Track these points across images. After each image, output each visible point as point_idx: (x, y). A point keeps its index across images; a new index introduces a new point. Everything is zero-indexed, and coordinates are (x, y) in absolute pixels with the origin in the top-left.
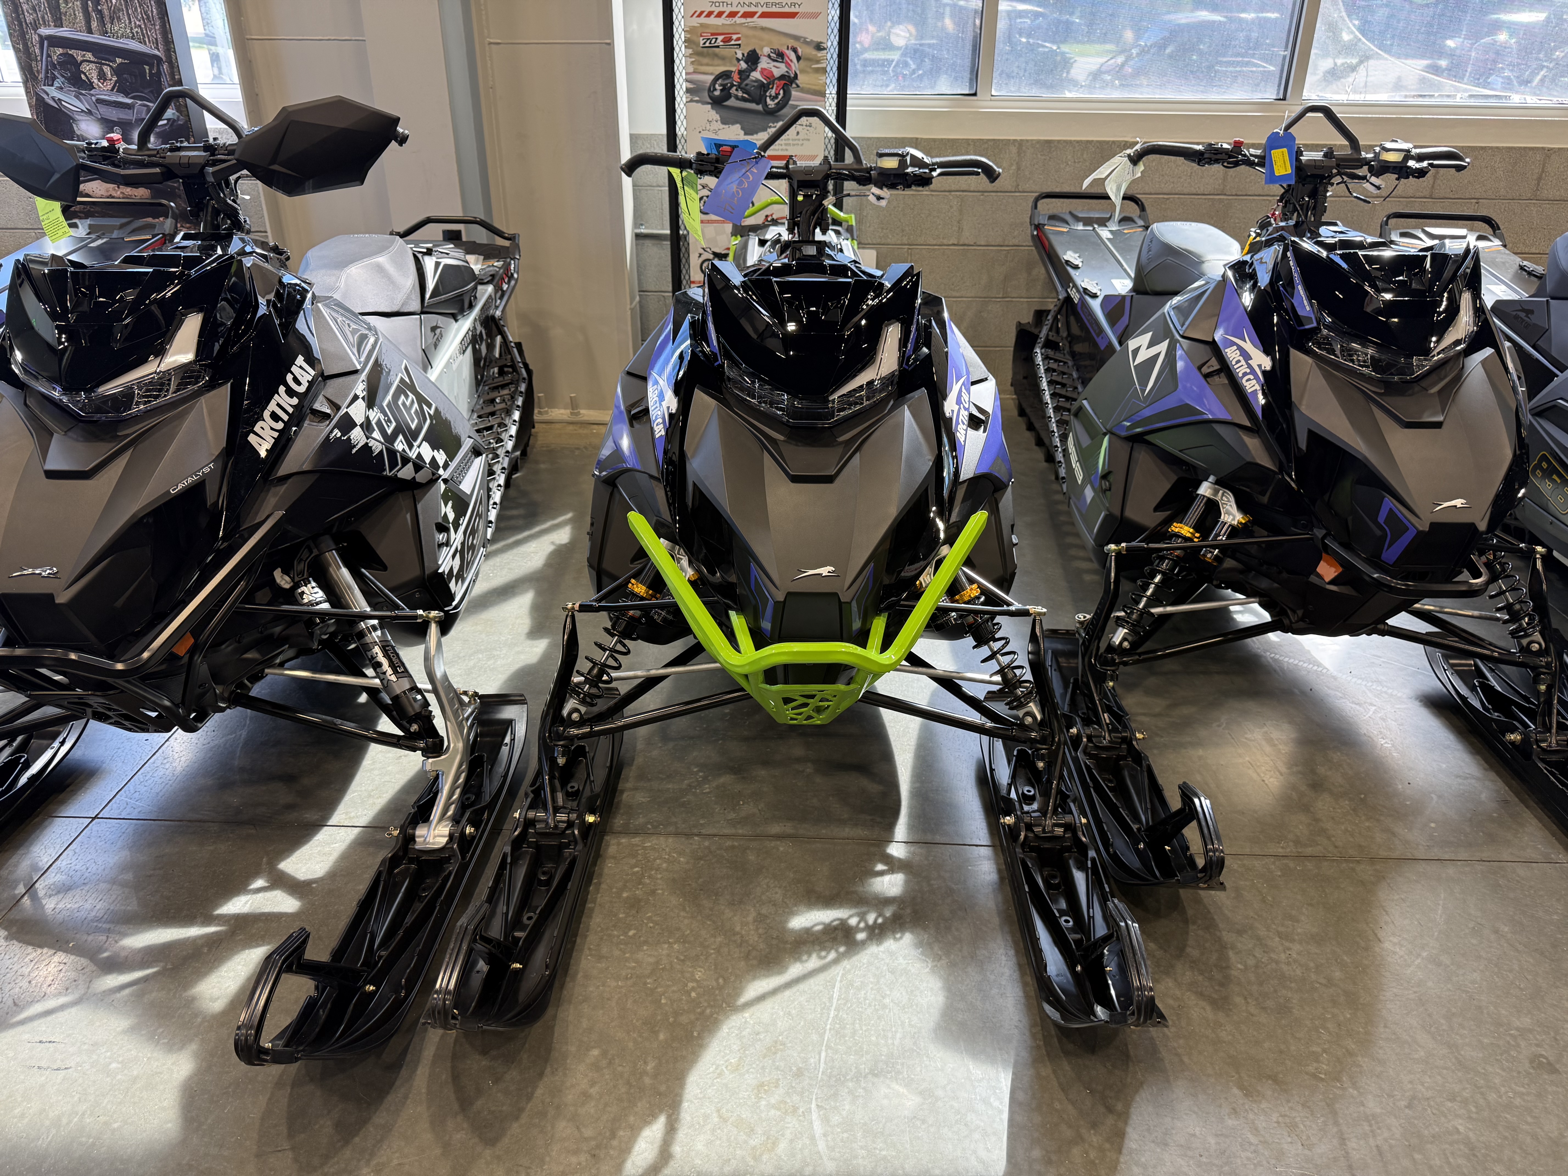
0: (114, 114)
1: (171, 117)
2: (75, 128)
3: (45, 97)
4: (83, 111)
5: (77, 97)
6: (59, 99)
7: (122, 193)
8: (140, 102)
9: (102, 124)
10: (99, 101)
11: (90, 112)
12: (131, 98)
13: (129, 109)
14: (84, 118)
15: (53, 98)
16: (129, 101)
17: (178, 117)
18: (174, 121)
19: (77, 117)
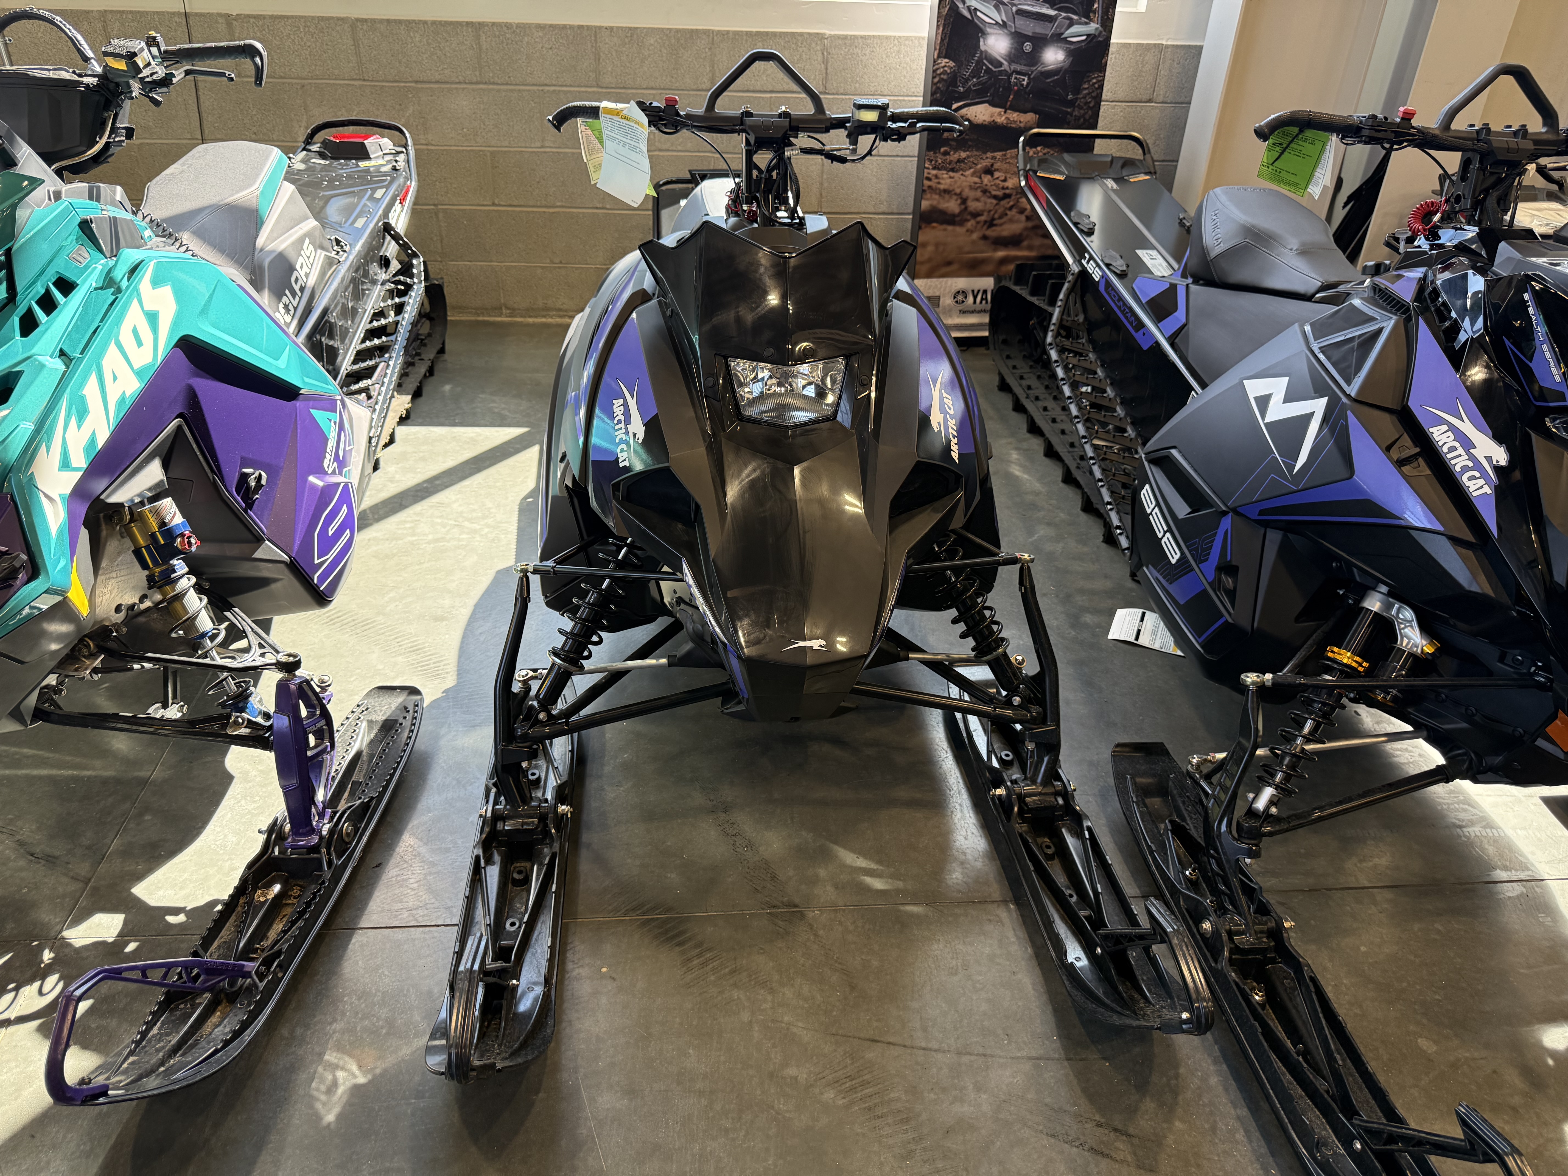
0: (1029, 27)
1: (1093, 32)
2: (981, 43)
3: (960, 5)
4: (997, 23)
5: (996, 7)
6: (976, 9)
7: (1007, 118)
8: (1064, 14)
9: (1013, 38)
10: (1020, 12)
11: (1004, 25)
12: (1056, 10)
13: (1051, 22)
14: (996, 31)
15: (969, 8)
16: (1052, 13)
17: (1101, 32)
18: (1095, 36)
19: (989, 30)
